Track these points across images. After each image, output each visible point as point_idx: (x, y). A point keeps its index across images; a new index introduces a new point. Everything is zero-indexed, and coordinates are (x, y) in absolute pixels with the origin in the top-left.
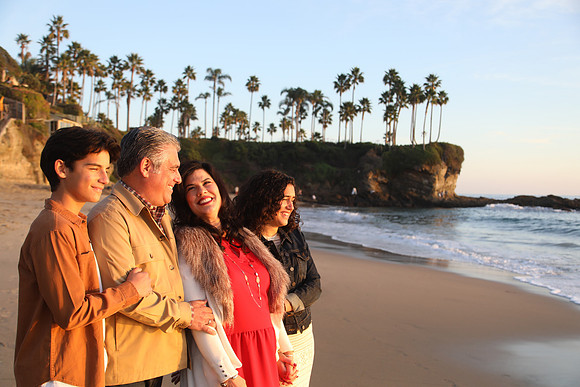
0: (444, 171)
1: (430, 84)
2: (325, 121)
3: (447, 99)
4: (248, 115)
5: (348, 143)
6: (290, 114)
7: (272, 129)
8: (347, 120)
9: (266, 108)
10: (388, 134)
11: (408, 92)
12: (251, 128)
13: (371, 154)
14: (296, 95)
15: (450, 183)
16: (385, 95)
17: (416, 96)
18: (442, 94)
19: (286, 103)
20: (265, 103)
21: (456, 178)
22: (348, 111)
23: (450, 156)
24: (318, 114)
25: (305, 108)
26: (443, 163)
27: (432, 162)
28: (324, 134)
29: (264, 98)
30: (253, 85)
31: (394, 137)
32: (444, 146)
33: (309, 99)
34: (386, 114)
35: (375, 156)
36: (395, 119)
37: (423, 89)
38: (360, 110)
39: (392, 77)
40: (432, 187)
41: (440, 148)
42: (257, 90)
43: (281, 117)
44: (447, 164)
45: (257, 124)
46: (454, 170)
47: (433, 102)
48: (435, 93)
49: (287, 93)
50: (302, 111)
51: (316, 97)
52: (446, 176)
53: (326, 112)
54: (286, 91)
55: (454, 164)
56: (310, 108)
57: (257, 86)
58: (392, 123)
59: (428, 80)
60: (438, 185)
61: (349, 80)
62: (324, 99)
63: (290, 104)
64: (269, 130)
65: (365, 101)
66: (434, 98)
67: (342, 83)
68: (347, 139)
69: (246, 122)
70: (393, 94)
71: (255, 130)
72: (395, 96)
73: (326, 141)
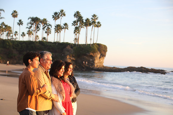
0: (99, 56)
1: (94, 18)
2: (48, 32)
3: (100, 25)
4: (12, 28)
5: (58, 42)
6: (32, 28)
7: (23, 34)
8: (58, 32)
9: (21, 25)
10: (76, 39)
11: (84, 21)
12: (14, 34)
13: (68, 47)
14: (35, 20)
15: (102, 61)
16: (75, 22)
17: (88, 23)
18: (99, 23)
19: (30, 23)
20: (20, 23)
21: (104, 59)
22: (58, 28)
23: (101, 49)
24: (45, 29)
25: (39, 26)
26: (99, 52)
27: (94, 52)
28: (47, 38)
29: (20, 21)
30: (15, 14)
31: (78, 41)
32: (99, 45)
33: (41, 22)
34: (75, 31)
35: (70, 48)
36: (79, 33)
37: (91, 20)
38: (63, 28)
39: (77, 14)
40: (94, 62)
41: (97, 46)
42: (16, 17)
43: (28, 29)
44: (100, 53)
45: (16, 32)
46: (103, 55)
47: (95, 26)
48: (95, 22)
49: (31, 19)
50: (38, 27)
51: (44, 22)
52: (100, 58)
53: (48, 28)
54: (30, 18)
55: (103, 53)
56: (41, 26)
57: (17, 15)
58: (77, 34)
59: (93, 16)
60: (96, 61)
61: (59, 15)
62: (48, 22)
63: (32, 24)
64: (22, 35)
65: (66, 24)
66: (95, 24)
67: (56, 16)
68: (58, 41)
69: (11, 31)
70: (78, 22)
71: (15, 35)
72: (79, 23)
73: (48, 41)
